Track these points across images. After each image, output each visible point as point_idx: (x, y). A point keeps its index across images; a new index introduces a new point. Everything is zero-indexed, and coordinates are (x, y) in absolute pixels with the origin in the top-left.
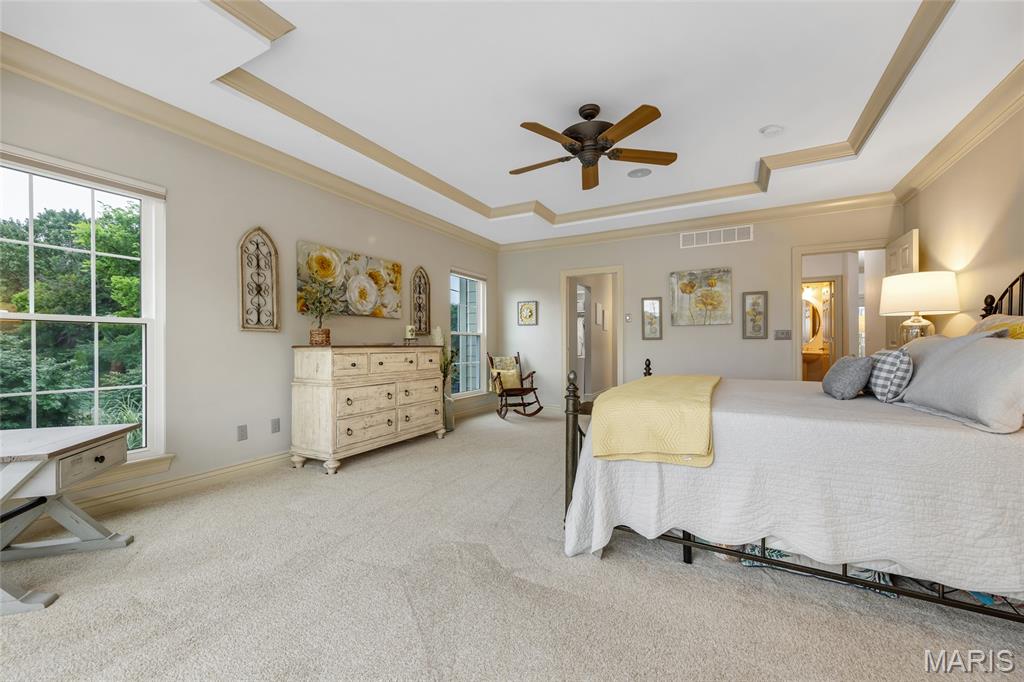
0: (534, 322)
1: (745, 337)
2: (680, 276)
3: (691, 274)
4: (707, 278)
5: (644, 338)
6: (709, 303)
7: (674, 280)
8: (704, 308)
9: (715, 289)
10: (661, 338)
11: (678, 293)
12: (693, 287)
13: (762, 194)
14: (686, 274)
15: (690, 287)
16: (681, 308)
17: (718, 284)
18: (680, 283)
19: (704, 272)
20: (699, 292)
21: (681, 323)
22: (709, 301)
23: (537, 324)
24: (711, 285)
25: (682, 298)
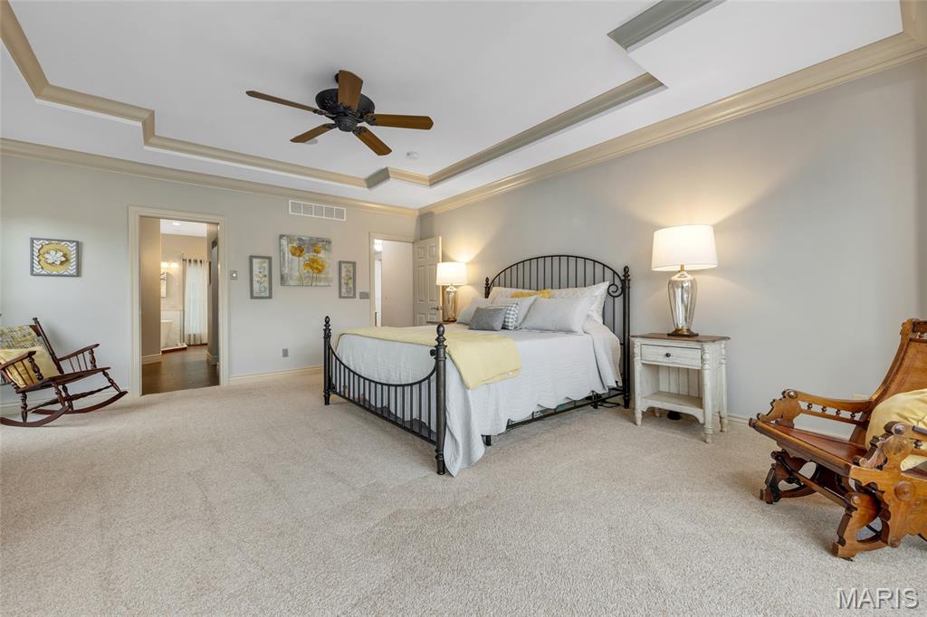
0: (74, 272)
1: (340, 297)
2: (290, 239)
3: (300, 239)
4: (313, 245)
5: (252, 297)
6: (315, 267)
7: (284, 242)
8: (310, 270)
9: (319, 255)
10: (270, 297)
11: (288, 255)
12: (301, 251)
13: (366, 189)
14: (296, 238)
15: (298, 251)
16: (291, 269)
17: (323, 252)
18: (290, 245)
19: (311, 239)
20: (307, 256)
21: (291, 283)
22: (315, 265)
23: (78, 274)
24: (318, 252)
25: (291, 262)
